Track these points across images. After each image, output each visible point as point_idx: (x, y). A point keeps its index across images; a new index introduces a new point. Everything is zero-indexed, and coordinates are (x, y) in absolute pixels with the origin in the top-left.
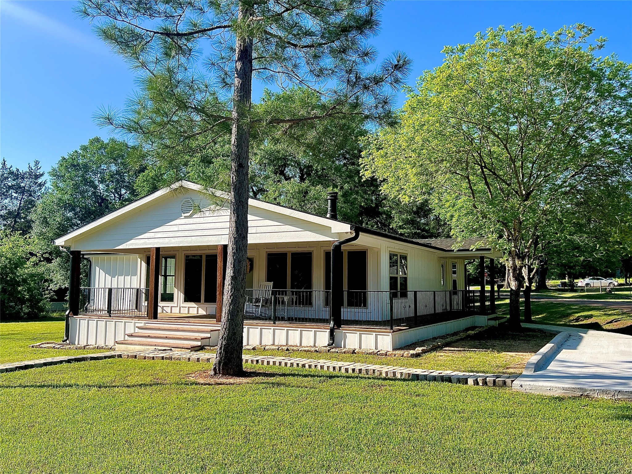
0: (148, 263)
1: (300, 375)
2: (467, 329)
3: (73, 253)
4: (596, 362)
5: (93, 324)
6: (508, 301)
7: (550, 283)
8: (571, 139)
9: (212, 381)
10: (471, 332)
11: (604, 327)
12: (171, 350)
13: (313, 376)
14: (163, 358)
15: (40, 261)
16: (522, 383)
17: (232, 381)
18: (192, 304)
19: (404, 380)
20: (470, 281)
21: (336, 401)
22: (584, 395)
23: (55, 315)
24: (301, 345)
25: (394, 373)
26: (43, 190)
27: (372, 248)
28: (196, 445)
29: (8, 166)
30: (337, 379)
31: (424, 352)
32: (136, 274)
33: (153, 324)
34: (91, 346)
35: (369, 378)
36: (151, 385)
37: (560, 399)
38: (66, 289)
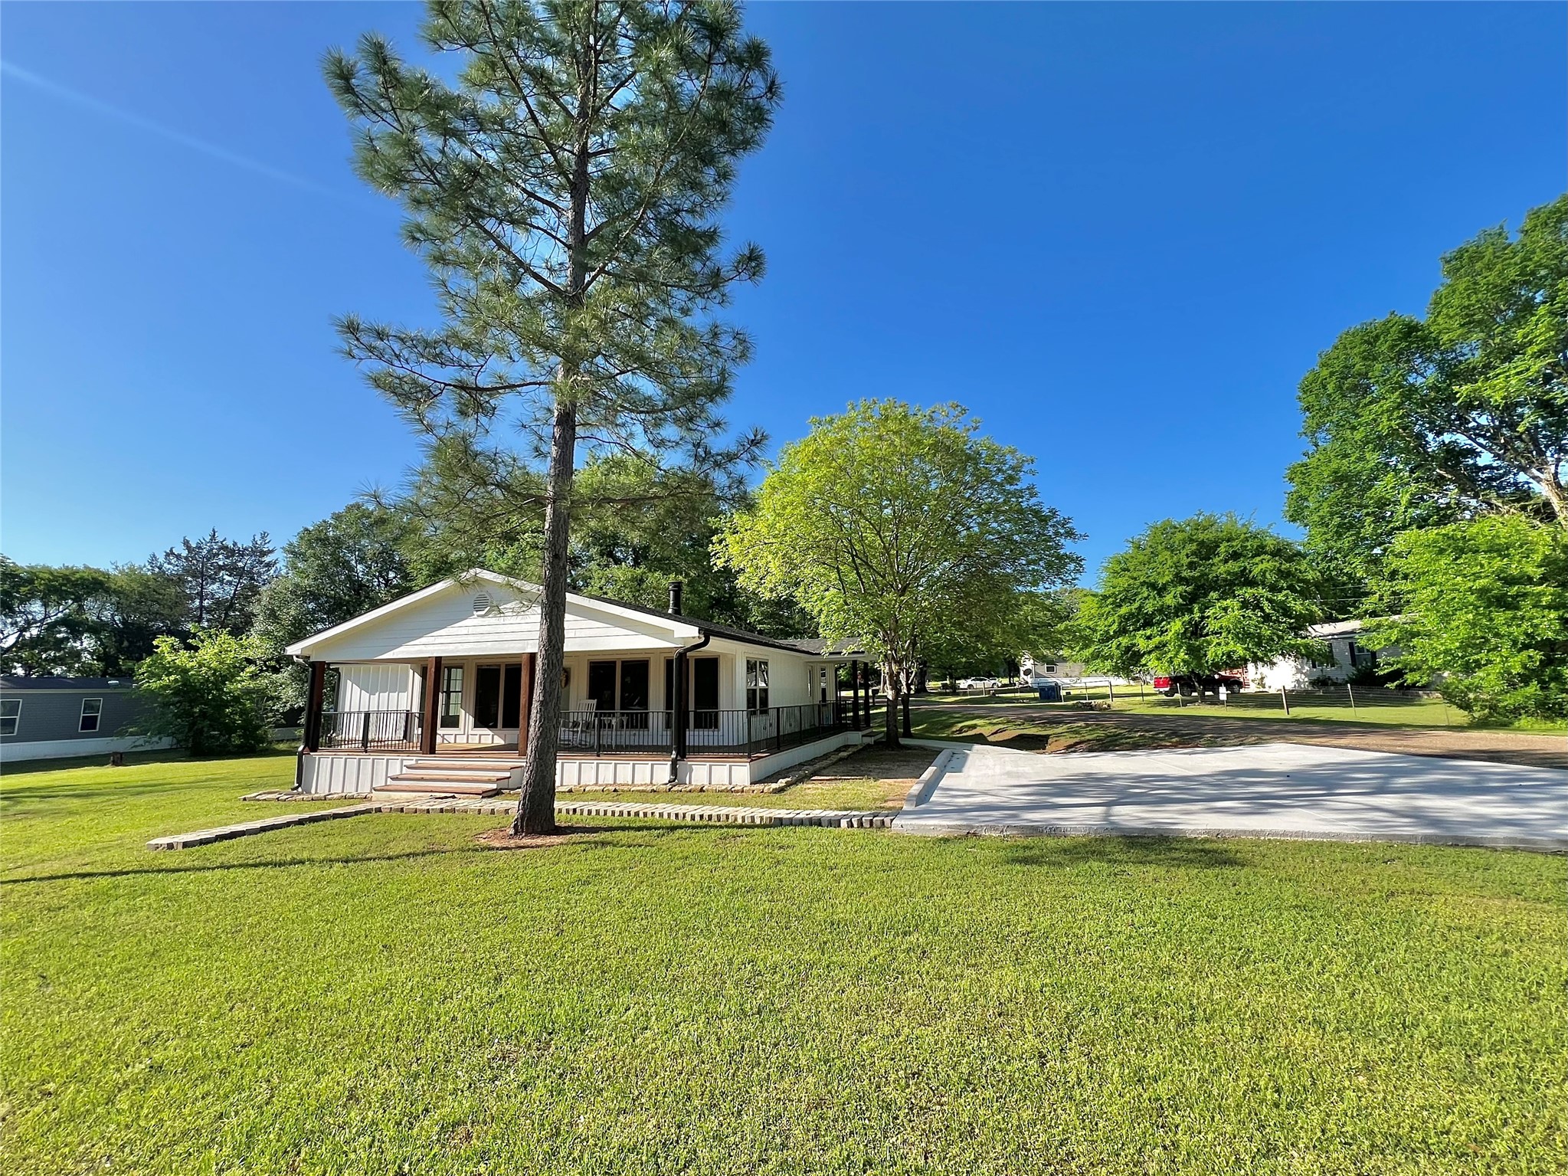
0: (424, 676)
1: (632, 828)
2: (838, 750)
3: (313, 665)
4: (982, 788)
5: (339, 763)
6: (884, 709)
7: (931, 685)
8: (950, 526)
9: (512, 843)
10: (844, 754)
11: (989, 739)
12: (454, 797)
13: (649, 828)
14: (442, 810)
15: (261, 671)
16: (903, 822)
17: (539, 841)
18: (486, 731)
19: (765, 826)
20: (841, 685)
21: (680, 863)
22: (971, 835)
23: (282, 746)
24: (633, 782)
25: (753, 818)
26: (272, 572)
27: (725, 655)
28: (488, 944)
29: (219, 539)
30: (680, 831)
31: (789, 785)
32: (405, 690)
33: (430, 760)
34: (335, 796)
35: (721, 827)
36: (423, 854)
37: (946, 840)
38: (301, 709)
